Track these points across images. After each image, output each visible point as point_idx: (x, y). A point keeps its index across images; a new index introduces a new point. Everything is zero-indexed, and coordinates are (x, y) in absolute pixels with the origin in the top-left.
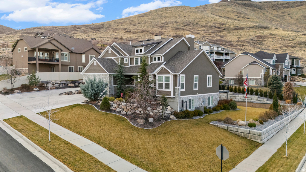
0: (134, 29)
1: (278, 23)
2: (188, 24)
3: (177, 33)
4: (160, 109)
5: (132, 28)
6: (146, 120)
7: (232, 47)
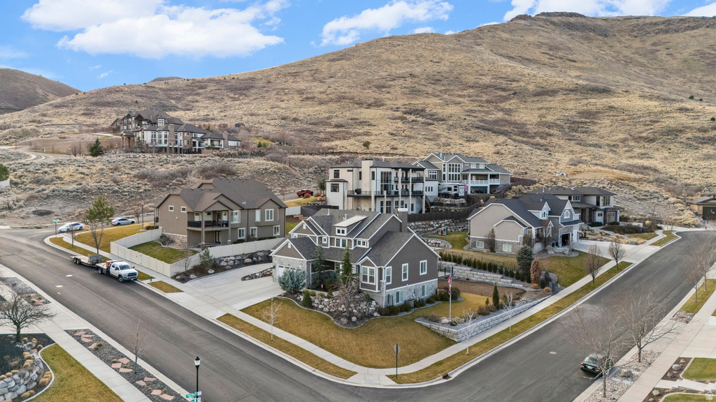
0: (321, 93)
1: (641, 70)
2: (437, 80)
3: (414, 102)
4: (363, 305)
5: (317, 88)
6: (349, 318)
7: (525, 139)
